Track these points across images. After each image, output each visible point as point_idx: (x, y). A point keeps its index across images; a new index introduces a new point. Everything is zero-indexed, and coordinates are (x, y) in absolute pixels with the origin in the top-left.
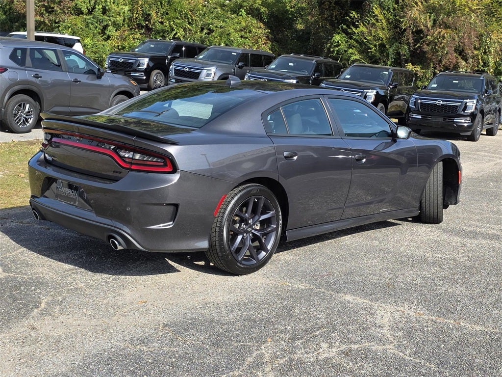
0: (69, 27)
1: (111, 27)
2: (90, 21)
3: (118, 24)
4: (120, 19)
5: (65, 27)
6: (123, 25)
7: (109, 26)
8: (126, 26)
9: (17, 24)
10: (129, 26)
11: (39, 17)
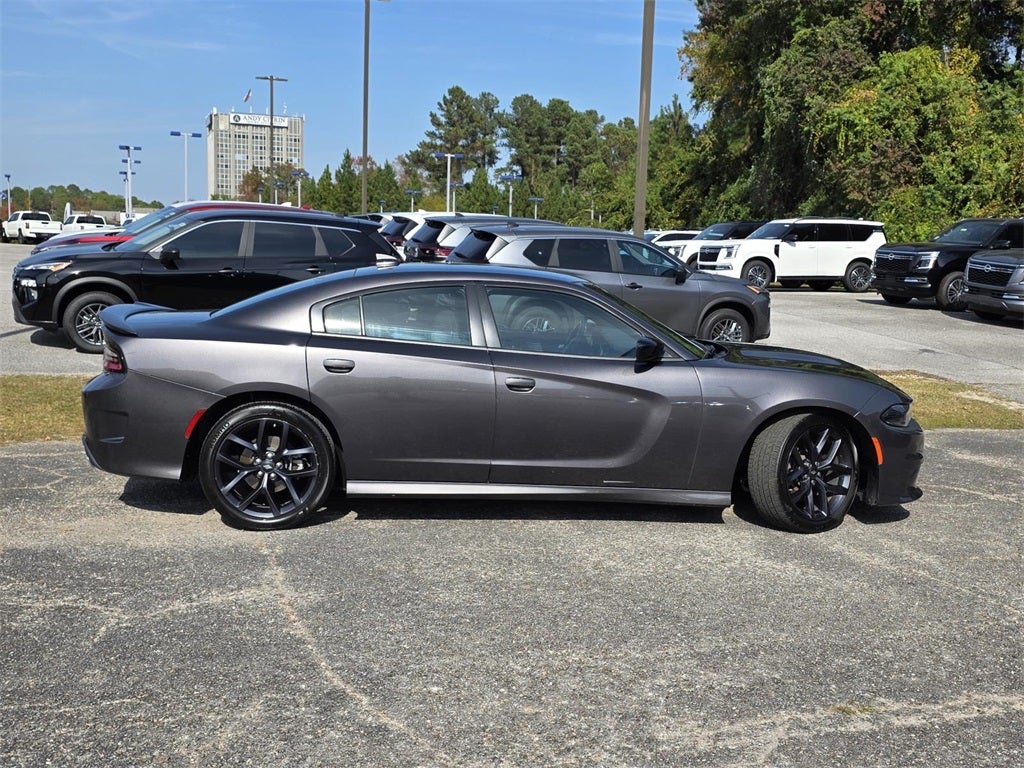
0: (892, 208)
1: (973, 201)
2: (929, 194)
3: (985, 196)
4: (988, 187)
5: (886, 208)
6: (994, 197)
7: (970, 200)
8: (999, 198)
9: (831, 207)
10: (1003, 198)
11: (856, 194)
